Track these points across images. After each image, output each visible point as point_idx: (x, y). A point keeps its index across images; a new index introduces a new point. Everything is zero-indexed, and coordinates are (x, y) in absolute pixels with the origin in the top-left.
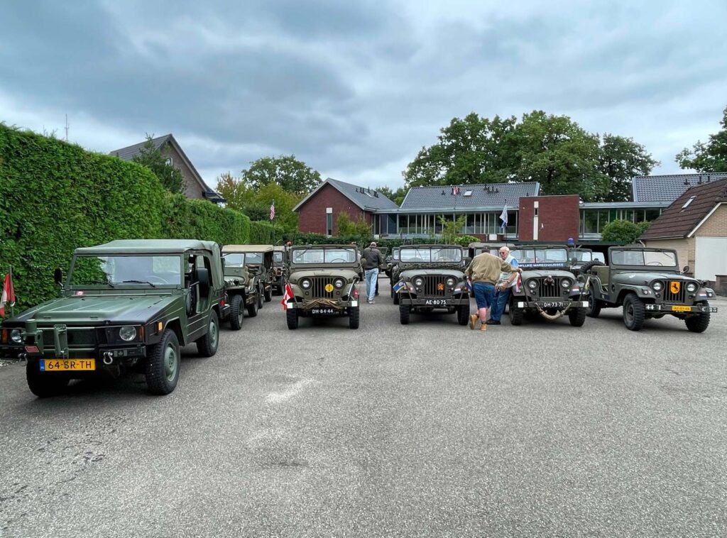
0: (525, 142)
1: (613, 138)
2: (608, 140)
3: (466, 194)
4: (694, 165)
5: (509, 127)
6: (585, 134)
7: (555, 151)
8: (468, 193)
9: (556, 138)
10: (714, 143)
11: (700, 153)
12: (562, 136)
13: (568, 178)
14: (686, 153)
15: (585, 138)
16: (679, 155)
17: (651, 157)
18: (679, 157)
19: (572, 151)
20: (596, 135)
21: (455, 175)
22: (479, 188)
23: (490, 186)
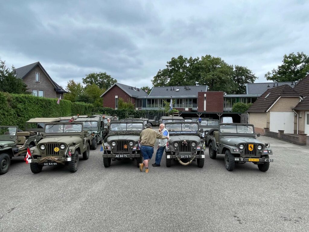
0: (202, 68)
1: (239, 67)
2: (237, 68)
3: (177, 90)
4: (272, 79)
5: (196, 62)
6: (227, 65)
7: (215, 72)
8: (178, 90)
9: (215, 67)
10: (280, 69)
11: (274, 73)
12: (218, 66)
13: (220, 84)
14: (269, 74)
15: (227, 67)
16: (266, 74)
17: (255, 75)
18: (266, 75)
19: (222, 72)
20: (232, 66)
21: (172, 82)
22: (183, 88)
23: (187, 87)
